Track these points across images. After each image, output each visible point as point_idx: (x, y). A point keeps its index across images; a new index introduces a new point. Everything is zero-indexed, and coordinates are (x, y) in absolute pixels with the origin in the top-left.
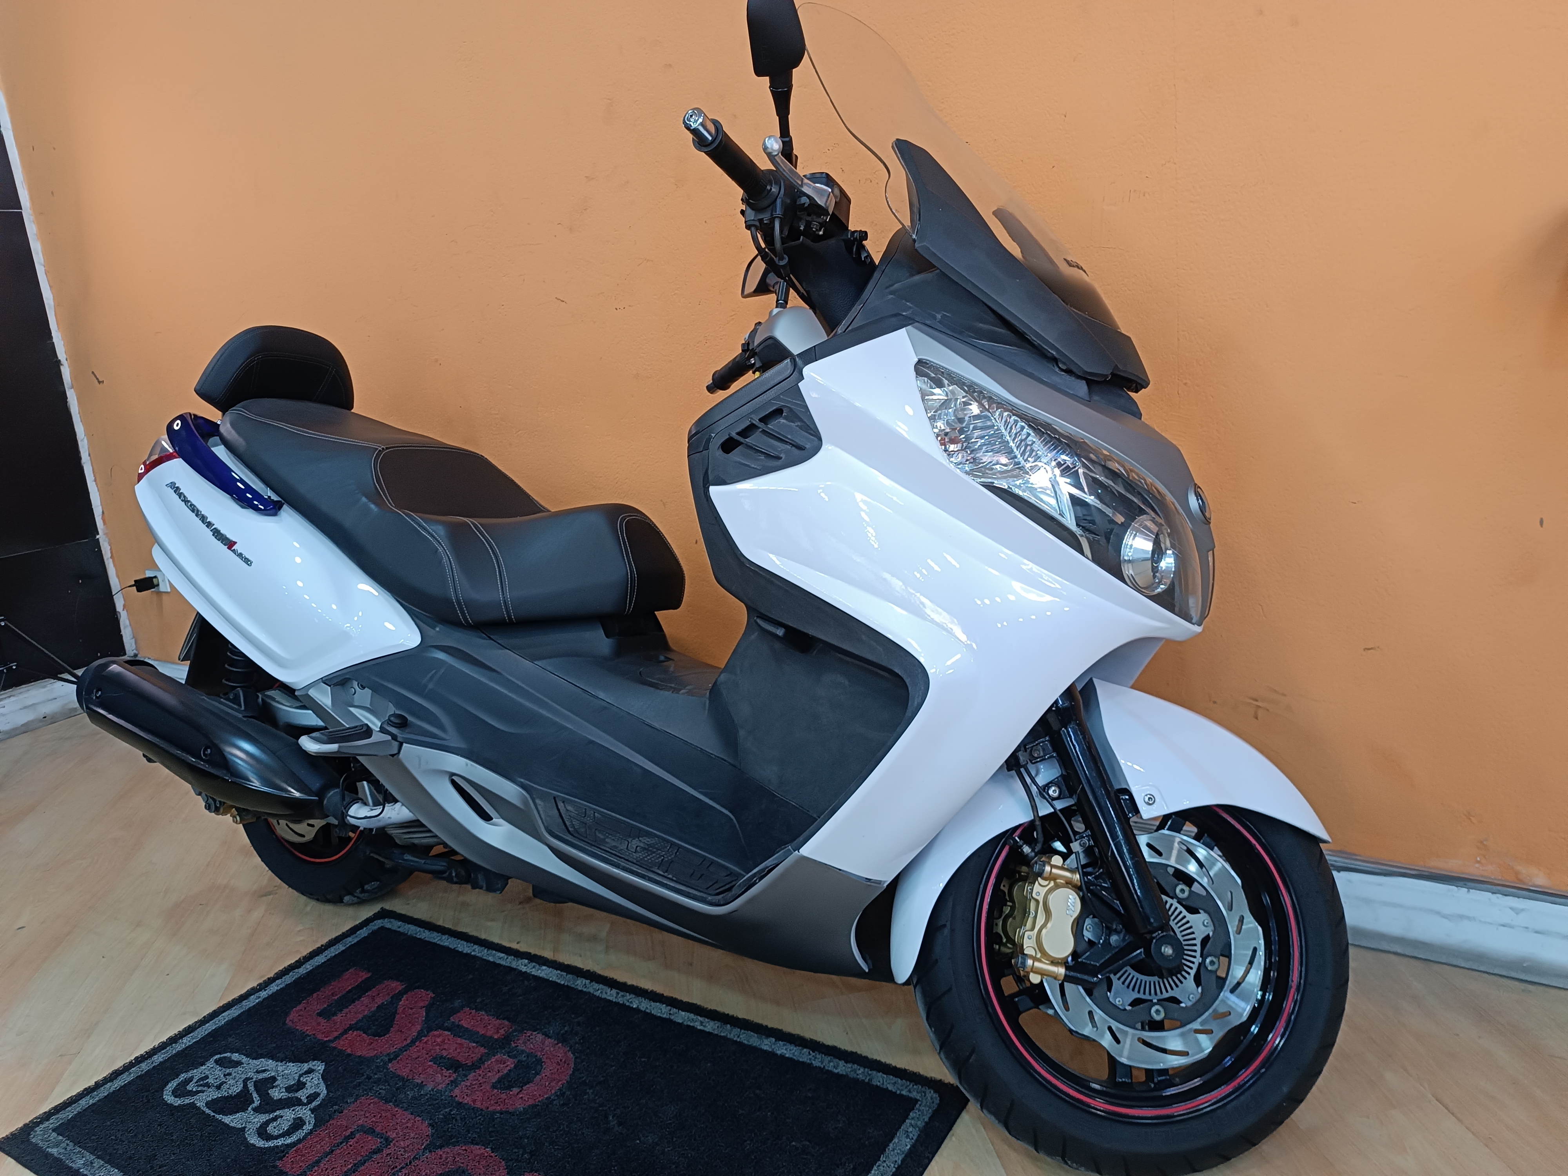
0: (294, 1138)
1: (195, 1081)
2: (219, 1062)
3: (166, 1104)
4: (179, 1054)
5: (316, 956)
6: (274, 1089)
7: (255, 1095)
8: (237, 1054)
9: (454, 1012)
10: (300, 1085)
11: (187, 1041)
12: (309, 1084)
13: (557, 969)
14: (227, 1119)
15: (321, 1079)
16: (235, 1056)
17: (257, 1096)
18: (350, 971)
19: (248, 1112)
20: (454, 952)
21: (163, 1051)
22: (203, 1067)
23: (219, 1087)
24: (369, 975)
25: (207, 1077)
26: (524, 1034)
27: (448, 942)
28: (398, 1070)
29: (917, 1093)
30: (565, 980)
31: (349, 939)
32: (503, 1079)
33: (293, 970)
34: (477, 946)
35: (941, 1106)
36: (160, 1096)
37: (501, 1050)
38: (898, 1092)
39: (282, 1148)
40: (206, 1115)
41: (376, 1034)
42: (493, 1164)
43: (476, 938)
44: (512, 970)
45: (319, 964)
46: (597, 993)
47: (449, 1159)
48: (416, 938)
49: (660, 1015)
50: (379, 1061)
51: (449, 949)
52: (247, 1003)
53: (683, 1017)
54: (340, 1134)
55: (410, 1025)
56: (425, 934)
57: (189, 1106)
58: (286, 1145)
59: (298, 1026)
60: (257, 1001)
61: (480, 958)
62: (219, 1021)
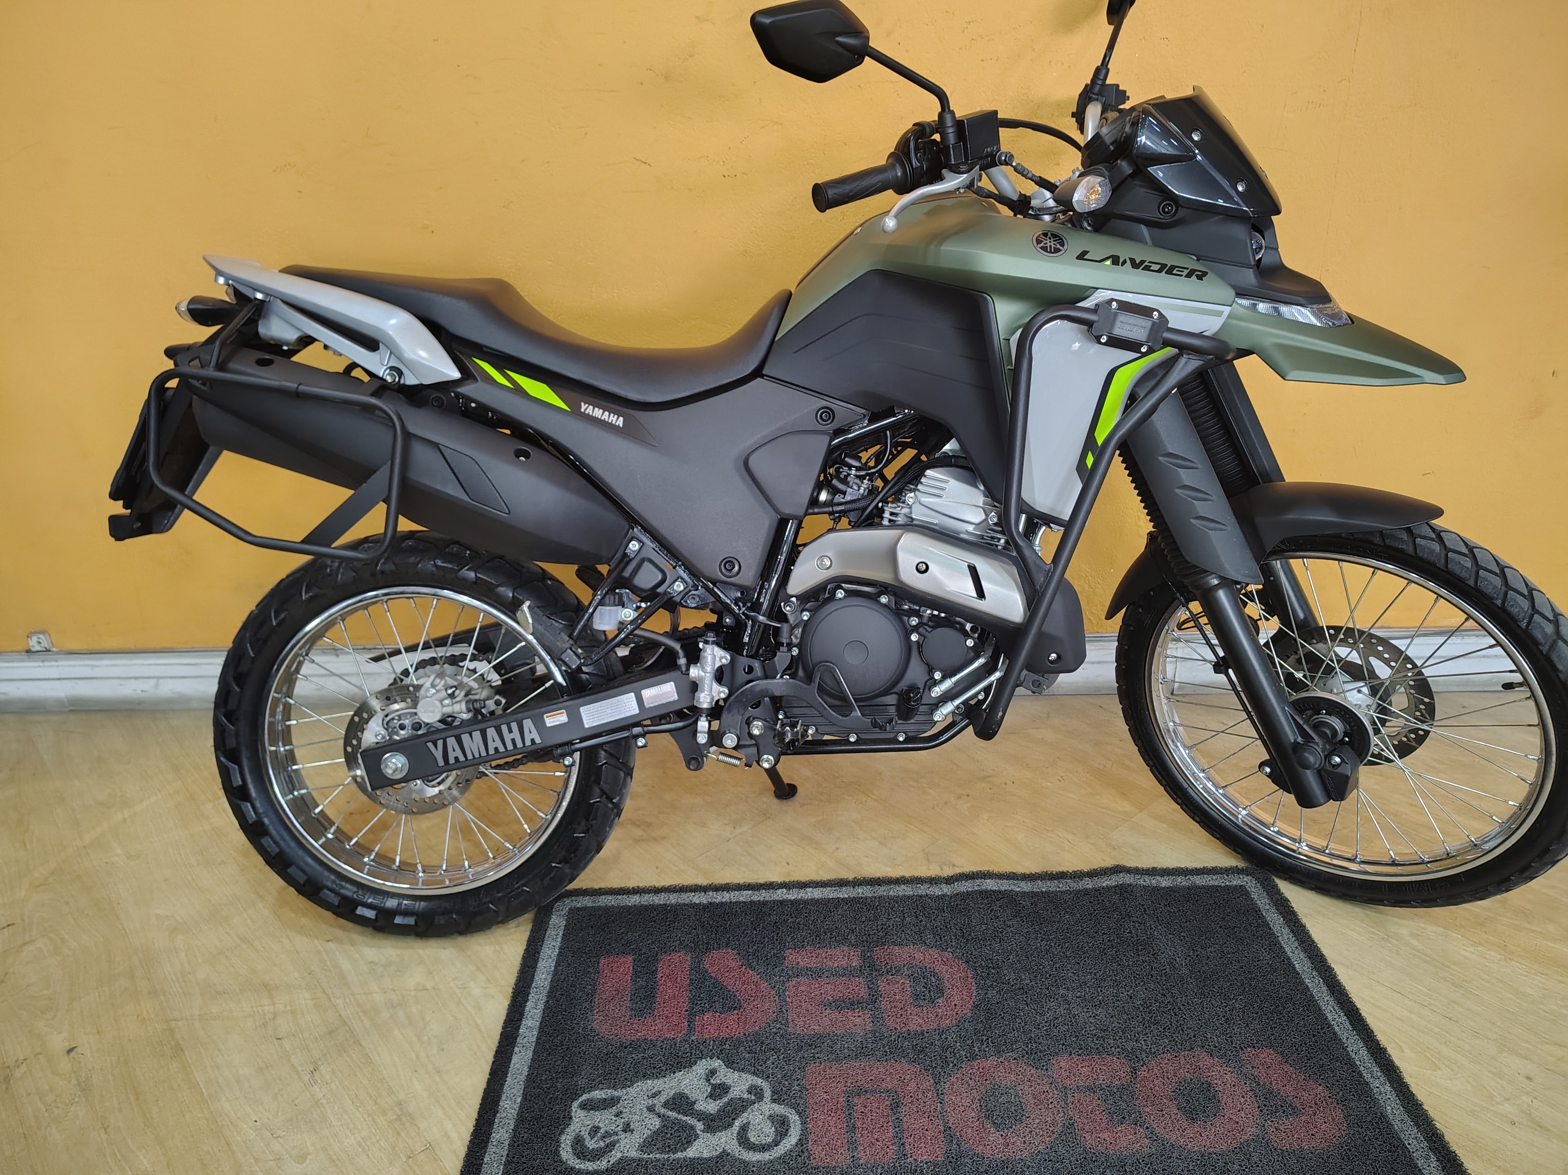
1: (586, 1136)
2: (588, 1106)
4: (520, 1119)
8: (597, 1092)
9: (779, 958)
11: (510, 1104)
13: (822, 886)
14: (691, 1153)
16: (598, 1094)
17: (690, 1118)
18: (602, 961)
20: (693, 906)
21: (495, 1127)
23: (627, 1128)
24: (630, 959)
25: (599, 1128)
26: (878, 952)
27: (673, 899)
28: (805, 1030)
29: (1236, 881)
30: (844, 893)
31: (550, 932)
32: (916, 996)
33: (529, 987)
34: (711, 893)
35: (1262, 883)
36: (571, 1168)
37: (877, 973)
38: (1223, 885)
39: (797, 1149)
40: (658, 1160)
41: (730, 1009)
42: (1013, 1067)
43: (696, 885)
44: (782, 902)
45: (553, 968)
46: (890, 893)
47: (970, 1082)
48: (631, 907)
49: (970, 890)
50: (775, 1030)
51: (684, 905)
52: (525, 1040)
53: (990, 885)
54: (837, 1108)
55: (752, 986)
56: (635, 900)
57: (624, 1162)
58: (797, 1144)
59: (628, 1036)
60: (535, 1033)
61: (731, 902)
62: (518, 1070)
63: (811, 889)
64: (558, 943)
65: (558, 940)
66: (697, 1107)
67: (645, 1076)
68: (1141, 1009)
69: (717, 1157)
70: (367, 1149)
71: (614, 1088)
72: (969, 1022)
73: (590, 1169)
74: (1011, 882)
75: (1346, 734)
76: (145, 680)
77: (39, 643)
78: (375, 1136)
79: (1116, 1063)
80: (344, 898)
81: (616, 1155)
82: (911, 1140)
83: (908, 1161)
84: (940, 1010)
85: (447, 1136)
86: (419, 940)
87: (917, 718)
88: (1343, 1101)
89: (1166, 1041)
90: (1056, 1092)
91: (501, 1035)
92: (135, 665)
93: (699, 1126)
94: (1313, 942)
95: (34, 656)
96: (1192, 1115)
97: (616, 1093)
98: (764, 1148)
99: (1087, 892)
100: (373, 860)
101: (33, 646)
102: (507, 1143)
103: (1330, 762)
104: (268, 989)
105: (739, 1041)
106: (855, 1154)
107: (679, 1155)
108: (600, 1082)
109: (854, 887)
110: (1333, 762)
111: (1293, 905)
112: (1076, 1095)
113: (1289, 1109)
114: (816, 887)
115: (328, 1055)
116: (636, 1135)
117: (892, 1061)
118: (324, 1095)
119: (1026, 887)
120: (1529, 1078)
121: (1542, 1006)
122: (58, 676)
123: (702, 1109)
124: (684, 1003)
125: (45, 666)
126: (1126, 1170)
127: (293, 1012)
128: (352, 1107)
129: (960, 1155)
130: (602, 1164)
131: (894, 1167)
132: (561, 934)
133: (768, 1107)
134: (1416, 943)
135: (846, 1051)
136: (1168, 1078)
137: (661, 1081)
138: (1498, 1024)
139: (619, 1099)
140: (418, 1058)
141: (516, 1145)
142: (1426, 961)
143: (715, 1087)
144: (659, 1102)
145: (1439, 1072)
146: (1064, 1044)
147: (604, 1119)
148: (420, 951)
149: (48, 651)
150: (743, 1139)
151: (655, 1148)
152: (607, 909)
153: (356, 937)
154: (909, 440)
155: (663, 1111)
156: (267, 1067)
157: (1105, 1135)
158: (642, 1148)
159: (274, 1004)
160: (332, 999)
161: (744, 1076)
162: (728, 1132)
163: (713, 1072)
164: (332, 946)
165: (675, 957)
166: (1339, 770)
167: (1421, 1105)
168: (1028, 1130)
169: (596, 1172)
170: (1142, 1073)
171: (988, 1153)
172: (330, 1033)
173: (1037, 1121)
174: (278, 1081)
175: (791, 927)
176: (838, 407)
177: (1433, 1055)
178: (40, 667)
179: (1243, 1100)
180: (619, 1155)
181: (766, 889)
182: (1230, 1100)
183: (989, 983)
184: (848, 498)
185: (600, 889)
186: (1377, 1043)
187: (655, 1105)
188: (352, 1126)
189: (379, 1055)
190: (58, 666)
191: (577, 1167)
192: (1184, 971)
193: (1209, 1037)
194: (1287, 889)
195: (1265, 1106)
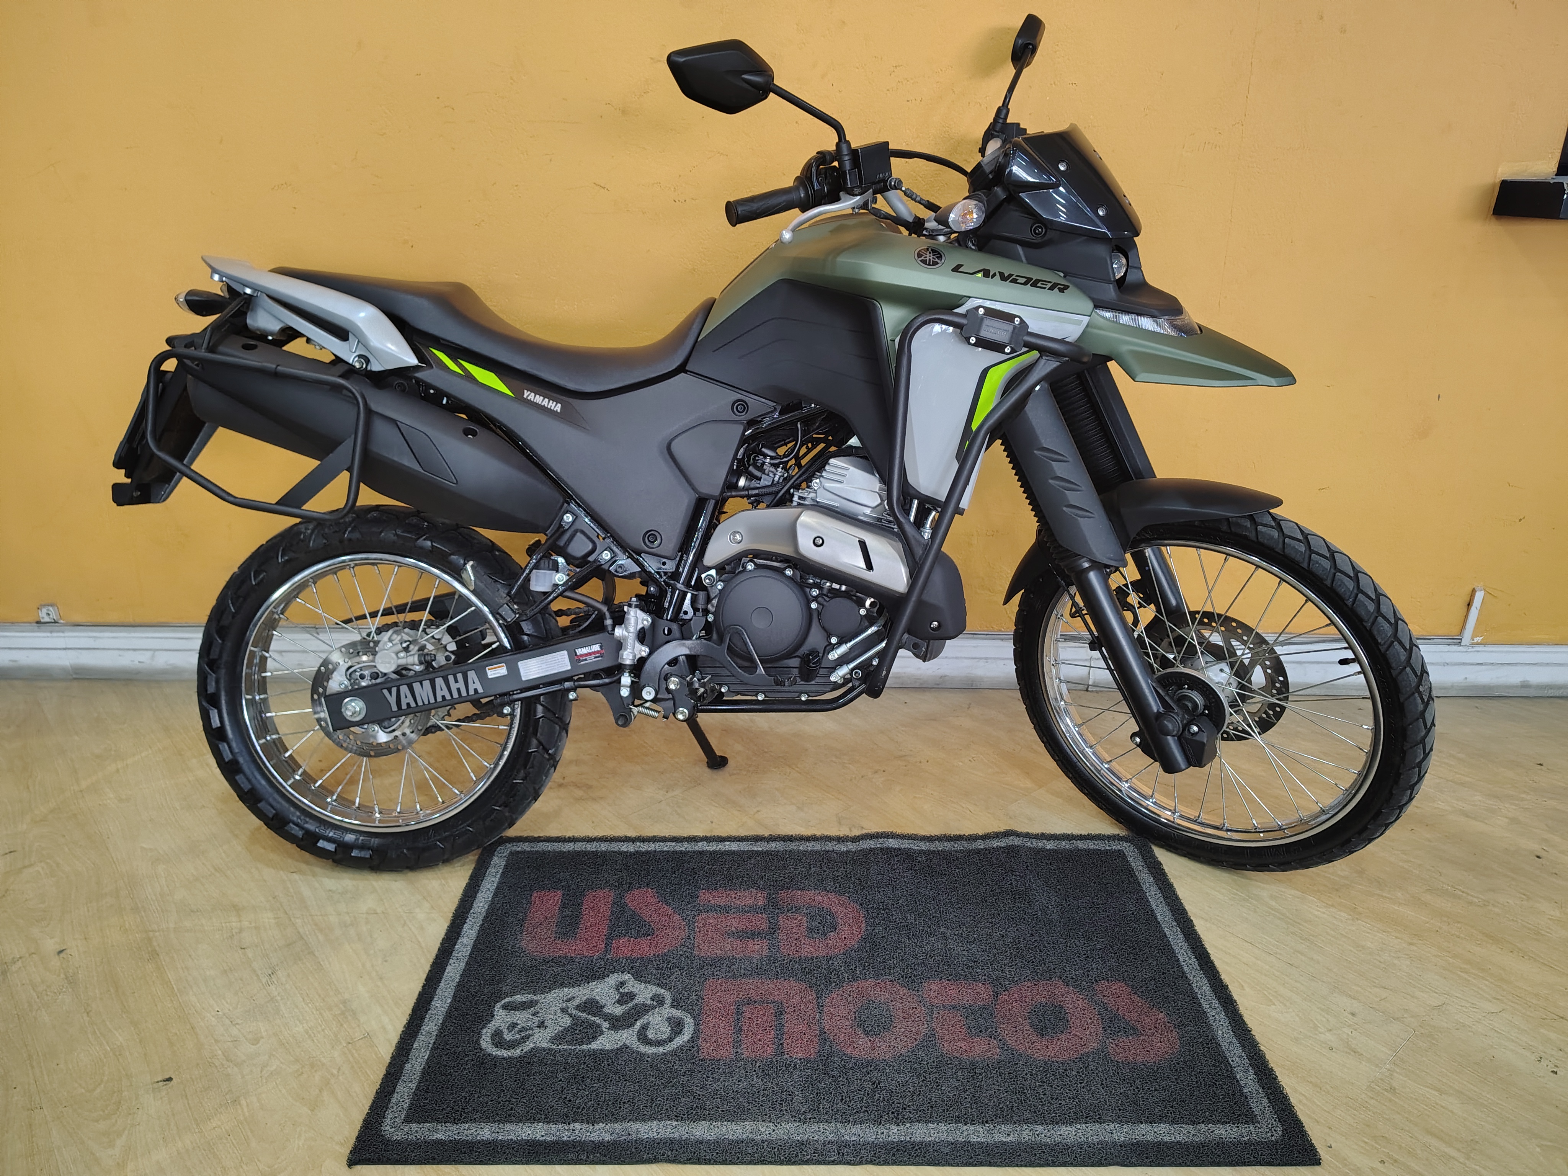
3: (504, 1059)
4: (449, 1015)
5: (476, 893)
9: (693, 897)
11: (441, 1003)
13: (739, 841)
14: (595, 1045)
16: (518, 998)
18: (535, 895)
20: (621, 853)
21: (426, 1021)
24: (560, 893)
26: (783, 894)
27: (604, 847)
28: (709, 954)
29: (1115, 846)
30: (758, 847)
31: (491, 870)
32: (811, 930)
33: (468, 912)
34: (638, 844)
35: (1139, 849)
36: (489, 1055)
37: (779, 911)
38: (1103, 849)
39: (688, 1045)
40: (566, 1050)
41: (644, 935)
42: (888, 987)
43: (626, 837)
44: (701, 853)
45: (490, 899)
46: (801, 848)
47: (849, 998)
48: (565, 852)
49: (873, 847)
50: (681, 952)
51: (613, 852)
52: (460, 954)
53: (892, 843)
54: (728, 1014)
55: (666, 918)
56: (569, 847)
57: (535, 1051)
58: (688, 1041)
59: (550, 952)
60: (469, 948)
61: (655, 851)
62: (451, 977)
63: (729, 843)
64: (497, 879)
65: (498, 876)
66: (605, 1010)
67: (562, 985)
68: (1010, 945)
69: (618, 1049)
70: (312, 1035)
71: (535, 994)
72: (855, 952)
73: (505, 1055)
74: (911, 841)
75: (1206, 707)
76: (142, 652)
77: (48, 614)
78: (321, 1026)
79: (981, 988)
80: (307, 832)
81: (529, 1046)
82: (789, 1041)
83: (784, 1057)
84: (830, 942)
85: (384, 1028)
86: (374, 874)
87: (818, 680)
88: (1181, 1026)
89: (1029, 972)
90: (923, 1008)
91: (439, 949)
92: (134, 637)
93: (605, 1025)
94: (1177, 898)
95: (43, 627)
96: (1041, 1032)
97: (535, 998)
98: (659, 1043)
99: (978, 851)
100: (335, 801)
101: (43, 618)
102: (435, 1034)
103: (1189, 730)
104: (237, 909)
105: (650, 961)
106: (739, 1050)
107: (585, 1047)
108: (522, 989)
109: (768, 842)
110: (1192, 731)
111: (1165, 868)
112: (941, 1012)
113: (1129, 1030)
114: (734, 841)
115: (285, 963)
116: (548, 1030)
117: (782, 979)
118: (279, 994)
119: (924, 846)
120: (1353, 1014)
121: (1378, 958)
122: (64, 647)
123: (610, 1012)
124: (604, 930)
125: (52, 637)
126: (975, 1073)
127: (257, 928)
128: (303, 1004)
129: (831, 1054)
130: (517, 1052)
131: (772, 1061)
132: (500, 872)
133: (668, 1011)
134: (1274, 903)
135: (742, 970)
136: (1026, 1002)
137: (577, 989)
138: (1334, 970)
139: (537, 1002)
140: (363, 965)
141: (442, 1035)
142: (1279, 919)
143: (622, 995)
144: (571, 1005)
145: (1273, 1007)
146: (936, 971)
147: (522, 1018)
148: (374, 883)
149: (55, 622)
150: (642, 1036)
151: (564, 1041)
152: (544, 853)
153: (318, 870)
154: (822, 436)
155: (574, 1012)
156: (231, 969)
157: (962, 1045)
158: (553, 1040)
159: (240, 921)
160: (292, 919)
161: (650, 987)
162: (630, 1030)
163: (622, 984)
164: (296, 876)
165: (600, 893)
166: (1197, 738)
167: (1250, 1031)
168: (894, 1037)
169: (510, 1057)
170: (1004, 997)
171: (856, 1053)
172: (288, 945)
173: (903, 1030)
174: (240, 981)
175: (707, 873)
176: (751, 400)
177: (1269, 993)
178: (48, 637)
179: (1090, 1021)
180: (532, 1045)
181: (688, 842)
182: (1078, 1021)
183: (877, 921)
184: (763, 483)
185: (539, 837)
186: (1221, 981)
187: (568, 1008)
188: (301, 1018)
189: (330, 963)
190: (64, 637)
191: (494, 1053)
192: (1055, 916)
193: (1067, 970)
194: (1162, 855)
195: (1110, 1027)
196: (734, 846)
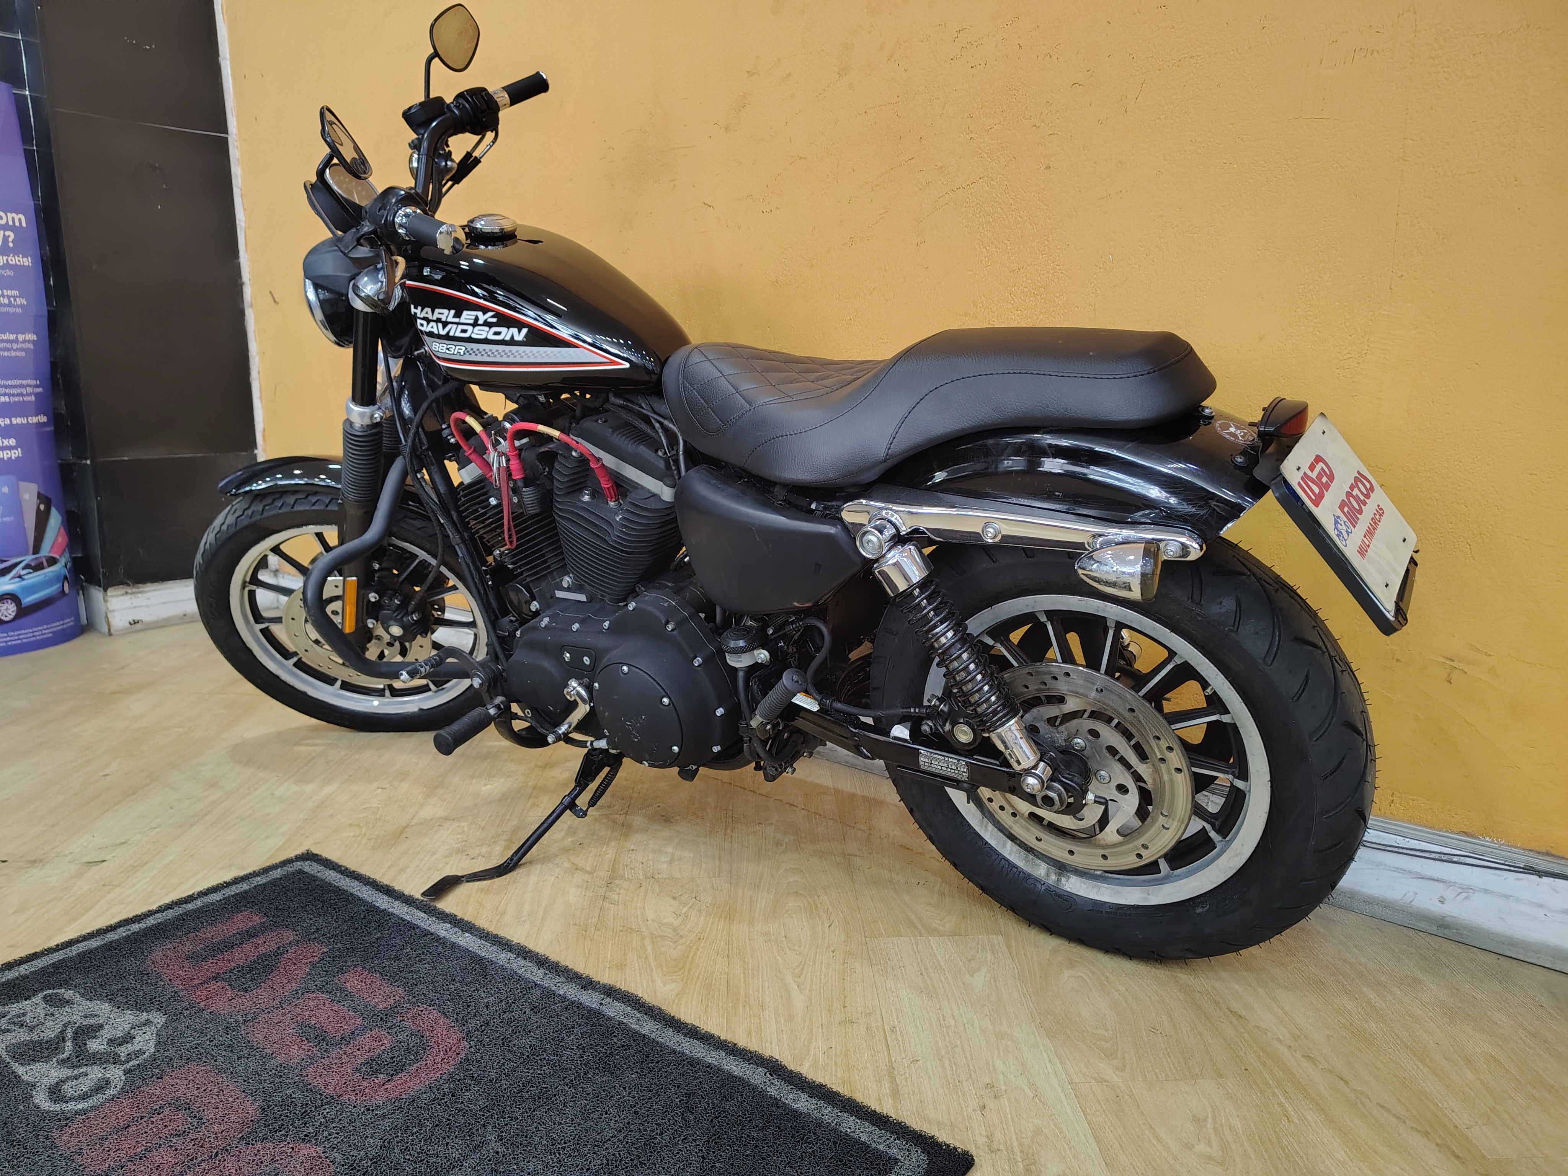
0: (90, 1103)
1: (8, 1017)
2: (47, 1000)
5: (214, 892)
6: (94, 1040)
7: (69, 1043)
9: (344, 971)
10: (128, 1038)
12: (138, 1038)
15: (154, 1035)
16: (69, 994)
18: (245, 912)
19: (52, 1063)
20: (369, 905)
22: (27, 1003)
24: (264, 920)
25: (24, 1015)
26: (417, 1008)
27: (368, 894)
28: (250, 1035)
32: (371, 1061)
33: (179, 905)
34: (397, 902)
37: (381, 1024)
38: (872, 1145)
41: (242, 989)
43: (398, 892)
44: (428, 934)
45: (213, 902)
46: (523, 971)
47: (266, 1157)
48: (332, 886)
49: (590, 1003)
50: (232, 1020)
51: (365, 902)
52: (111, 936)
53: (616, 1009)
54: (147, 1106)
56: (344, 882)
58: (75, 1111)
60: (124, 934)
61: (396, 916)
62: (71, 951)
63: (467, 935)
64: (248, 888)
65: (253, 885)
67: (111, 1000)
71: (84, 996)
84: (366, 1084)
105: (200, 1015)
106: (85, 1148)
114: (476, 935)
117: (253, 1098)
124: (228, 967)
132: (260, 883)
135: (243, 1068)
152: (315, 880)
165: (287, 934)
175: (395, 955)
185: (341, 865)
196: (466, 940)
